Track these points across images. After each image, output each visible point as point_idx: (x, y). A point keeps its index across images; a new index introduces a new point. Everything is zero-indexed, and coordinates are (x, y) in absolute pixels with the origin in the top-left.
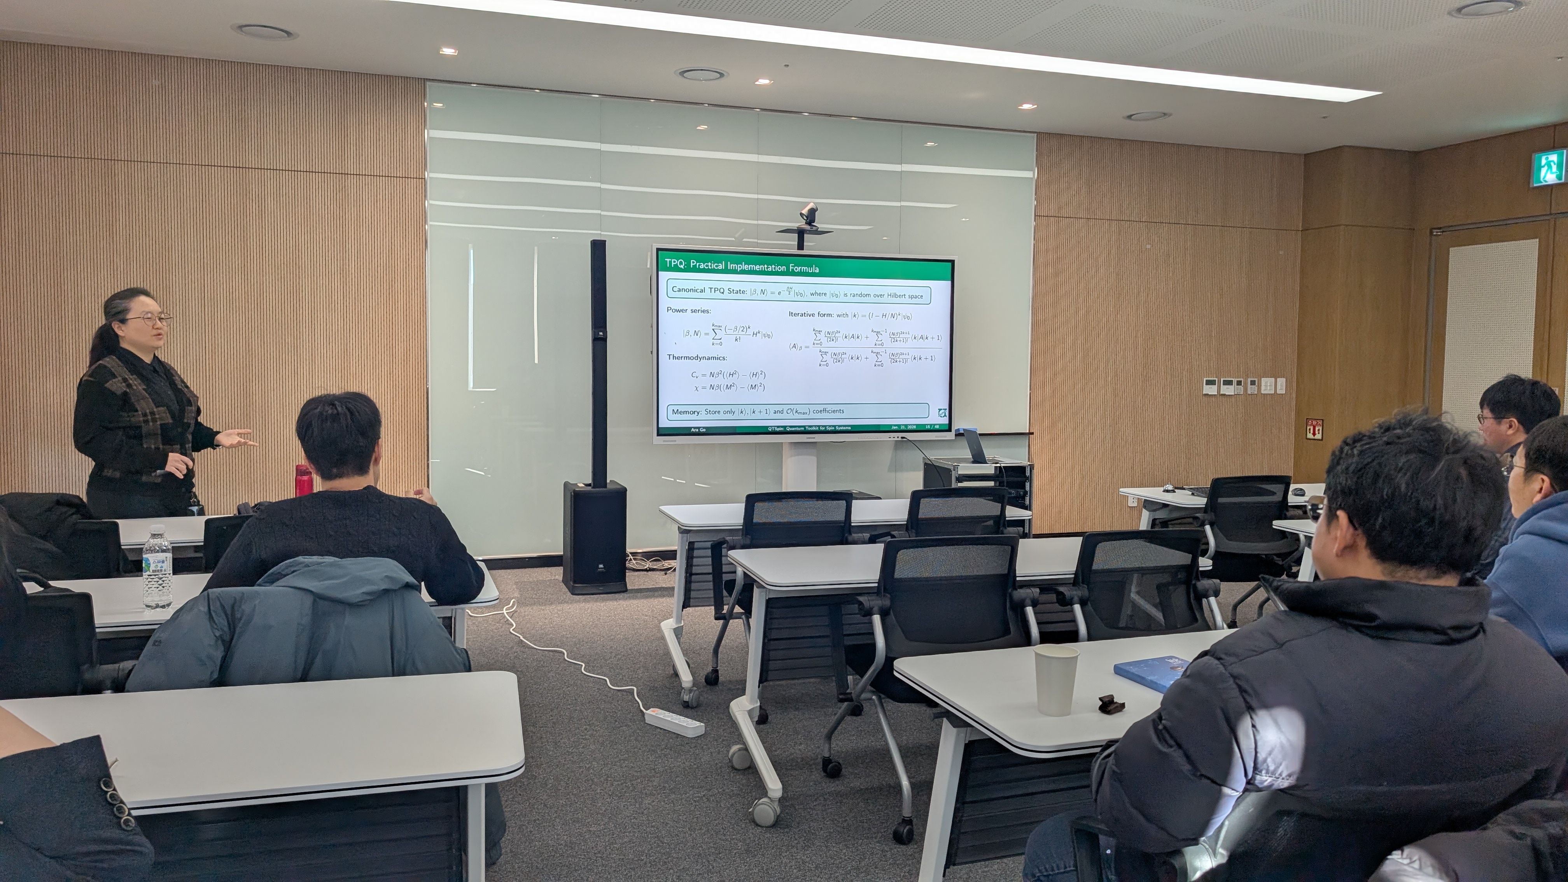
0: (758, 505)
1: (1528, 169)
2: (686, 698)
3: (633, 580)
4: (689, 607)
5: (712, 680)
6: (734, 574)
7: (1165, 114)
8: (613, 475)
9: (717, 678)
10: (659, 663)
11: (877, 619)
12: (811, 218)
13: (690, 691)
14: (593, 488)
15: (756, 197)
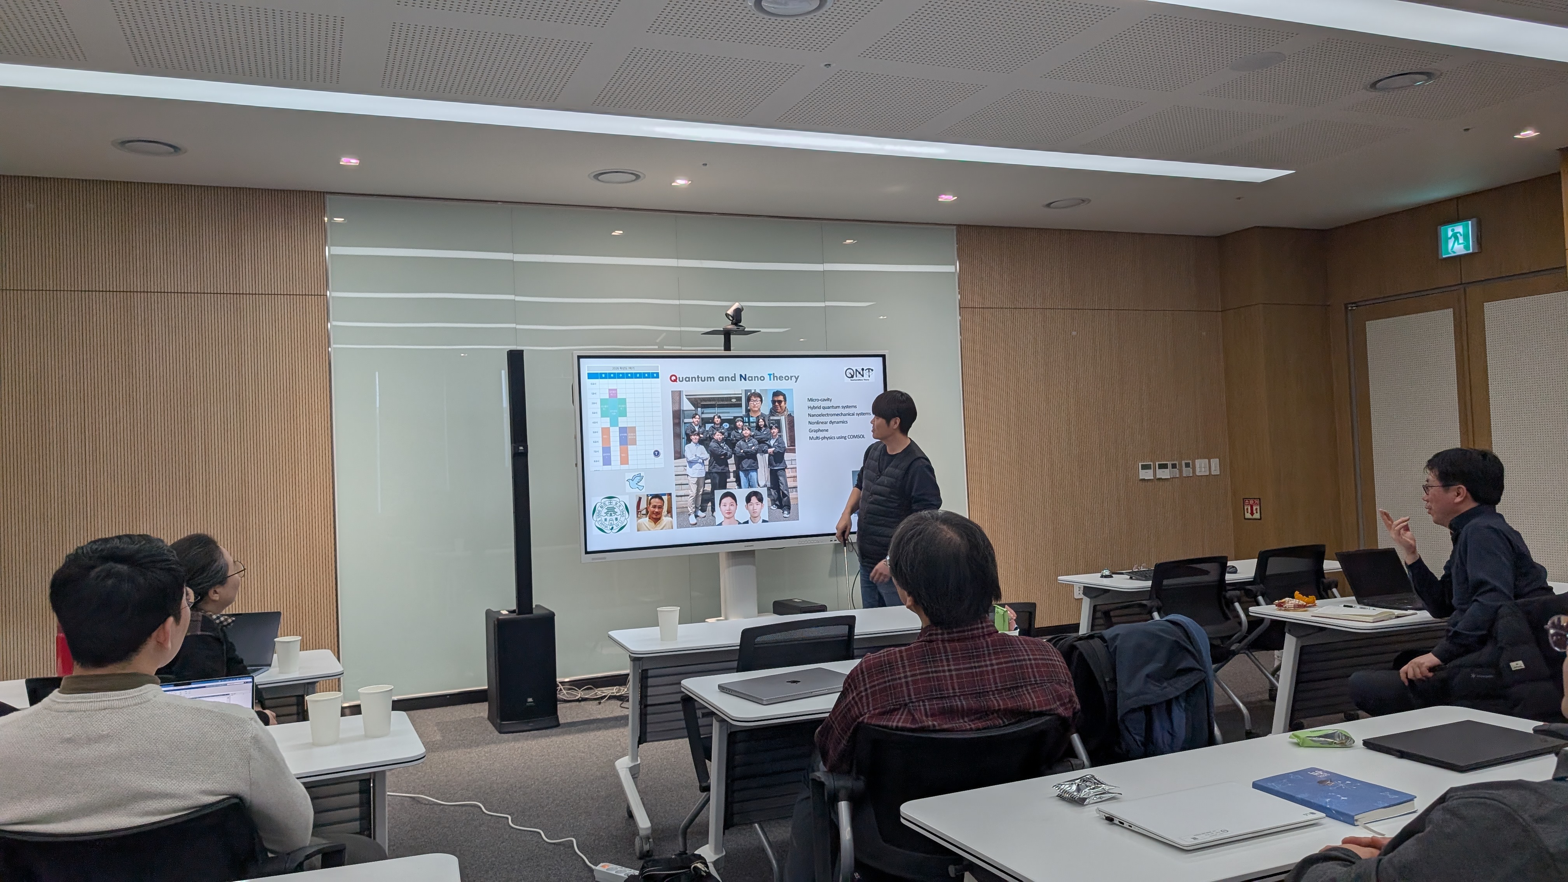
1: (1435, 242)
2: (642, 848)
3: (565, 713)
4: (649, 741)
7: (1083, 201)
8: (538, 599)
11: (844, 806)
12: (737, 317)
13: (648, 838)
14: (519, 614)
15: (677, 302)
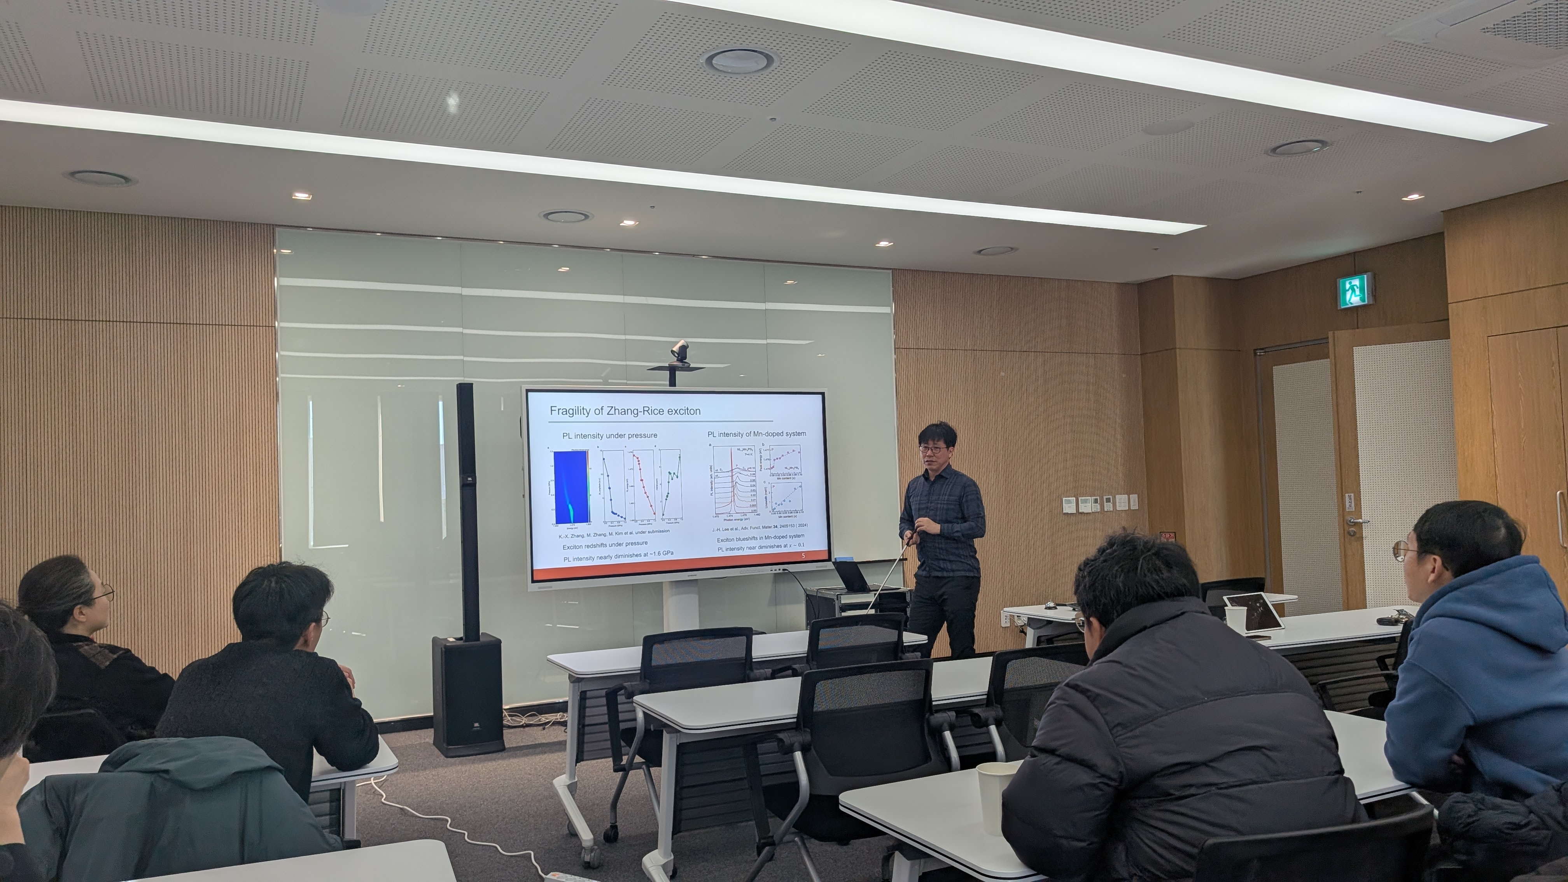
0: (656, 647)
1: (1335, 294)
2: (587, 858)
3: (510, 738)
4: (583, 760)
5: (611, 837)
6: (634, 722)
7: (1012, 249)
8: (485, 627)
9: (616, 834)
10: (551, 824)
11: (798, 755)
12: (682, 355)
13: (592, 850)
14: (466, 641)
15: (623, 337)
